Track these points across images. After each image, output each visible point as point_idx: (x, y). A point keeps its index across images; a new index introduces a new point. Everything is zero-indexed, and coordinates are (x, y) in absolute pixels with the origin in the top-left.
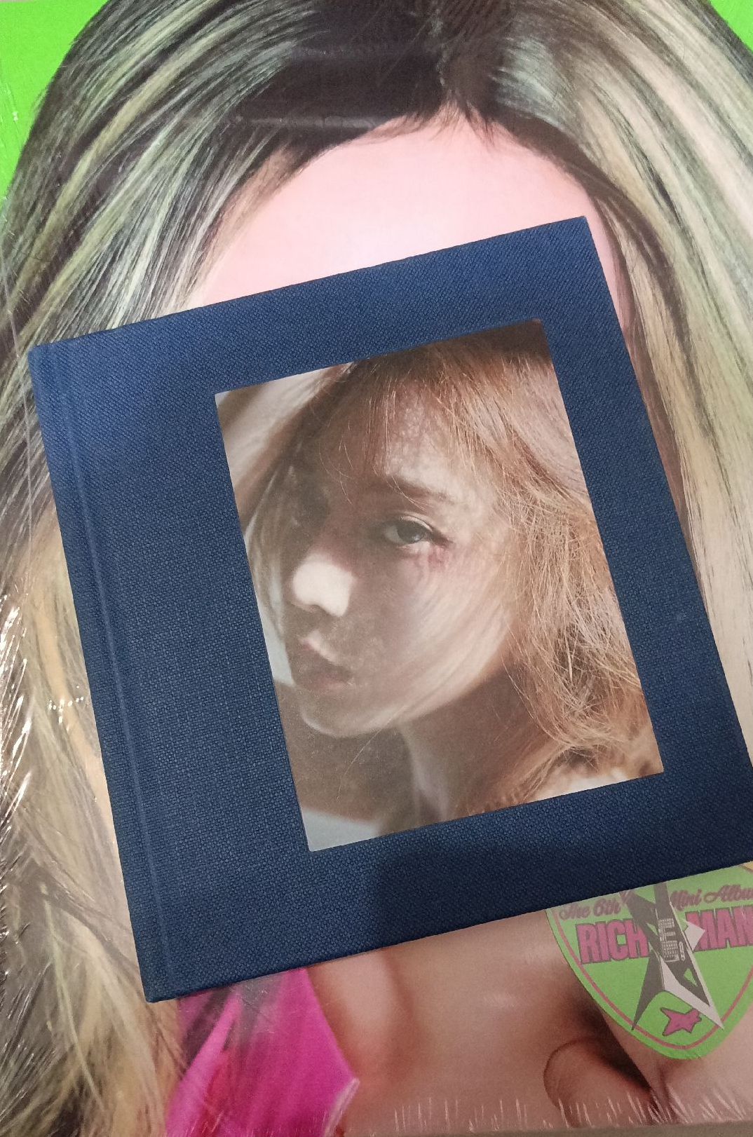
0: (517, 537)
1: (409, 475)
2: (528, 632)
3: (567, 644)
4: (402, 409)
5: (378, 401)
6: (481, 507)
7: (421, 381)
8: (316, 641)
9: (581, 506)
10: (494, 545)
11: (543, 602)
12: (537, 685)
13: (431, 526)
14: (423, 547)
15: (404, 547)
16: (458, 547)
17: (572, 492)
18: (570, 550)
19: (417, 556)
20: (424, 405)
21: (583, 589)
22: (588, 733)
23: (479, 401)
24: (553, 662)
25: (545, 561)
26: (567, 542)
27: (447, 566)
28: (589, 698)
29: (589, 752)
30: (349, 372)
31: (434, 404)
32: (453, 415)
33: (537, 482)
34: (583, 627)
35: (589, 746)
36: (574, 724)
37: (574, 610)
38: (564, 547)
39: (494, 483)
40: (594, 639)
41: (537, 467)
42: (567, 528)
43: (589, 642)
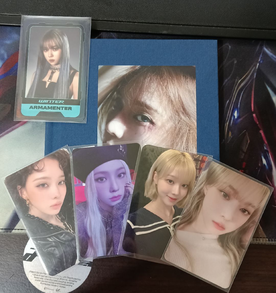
4: (150, 83)
6: (166, 116)
9: (193, 123)
10: (167, 128)
17: (192, 118)
19: (145, 126)
25: (180, 136)
27: (153, 131)
33: (183, 113)
39: (171, 110)
41: (184, 109)
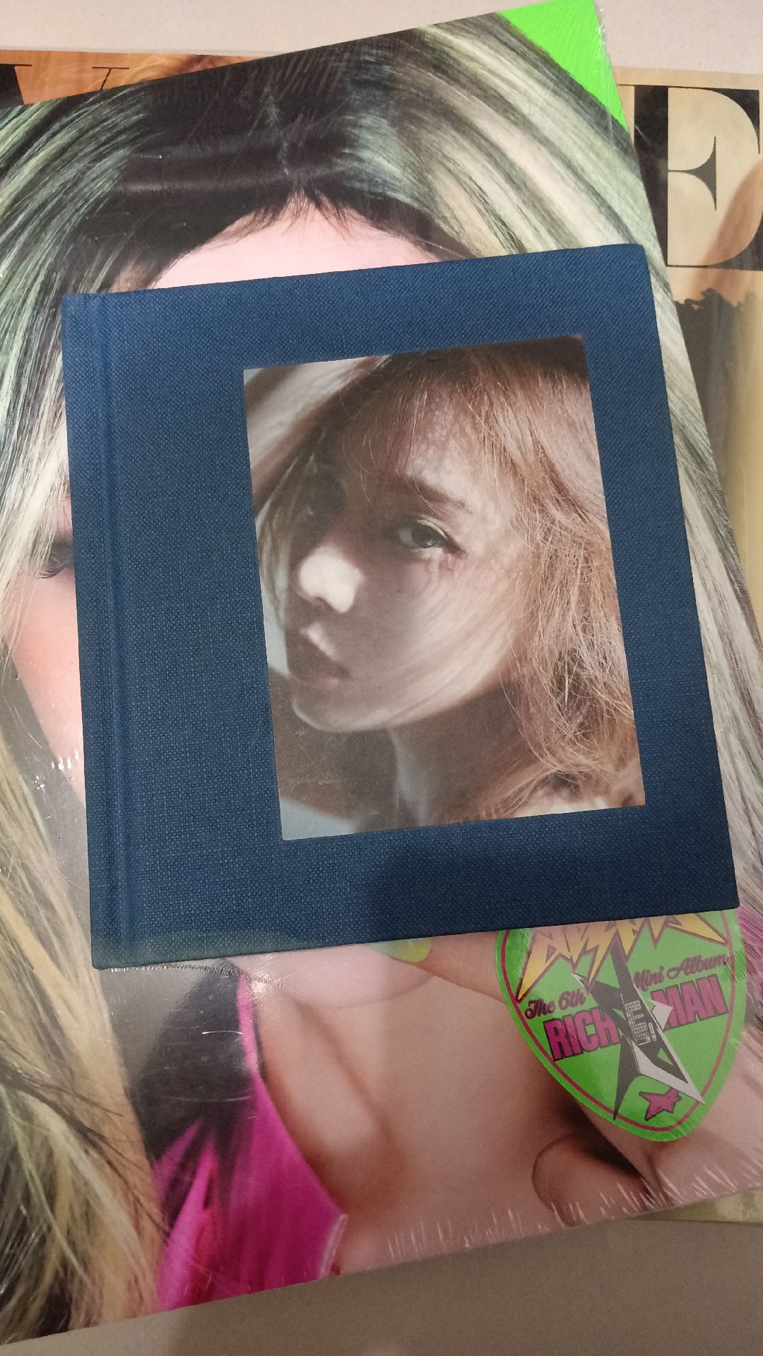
0: (531, 555)
1: (431, 478)
2: (529, 652)
3: (566, 668)
5: (409, 399)
7: (454, 384)
8: (315, 634)
11: (548, 623)
12: (530, 704)
13: (445, 533)
14: (435, 553)
15: (417, 550)
16: (470, 556)
18: (582, 574)
20: (454, 409)
21: (589, 614)
22: (577, 759)
23: (510, 412)
24: (550, 684)
26: (580, 566)
28: (582, 724)
29: (574, 778)
30: (383, 366)
31: (466, 411)
32: (483, 422)
34: (584, 653)
35: (575, 771)
36: (563, 749)
37: (577, 635)
38: (576, 571)
40: (593, 665)
42: (582, 552)
43: (589, 668)
